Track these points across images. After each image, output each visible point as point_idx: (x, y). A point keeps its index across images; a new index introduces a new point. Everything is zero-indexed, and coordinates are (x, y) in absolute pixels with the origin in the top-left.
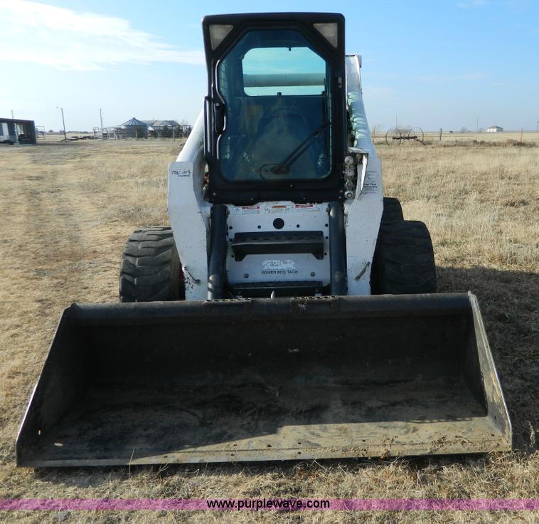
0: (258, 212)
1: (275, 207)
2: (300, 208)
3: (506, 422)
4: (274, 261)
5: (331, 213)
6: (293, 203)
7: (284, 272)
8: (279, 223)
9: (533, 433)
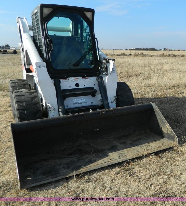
0: (69, 81)
1: (75, 79)
2: (84, 79)
3: (175, 137)
4: (77, 99)
5: (99, 80)
6: (81, 77)
7: (82, 103)
8: (77, 85)
9: (183, 138)
